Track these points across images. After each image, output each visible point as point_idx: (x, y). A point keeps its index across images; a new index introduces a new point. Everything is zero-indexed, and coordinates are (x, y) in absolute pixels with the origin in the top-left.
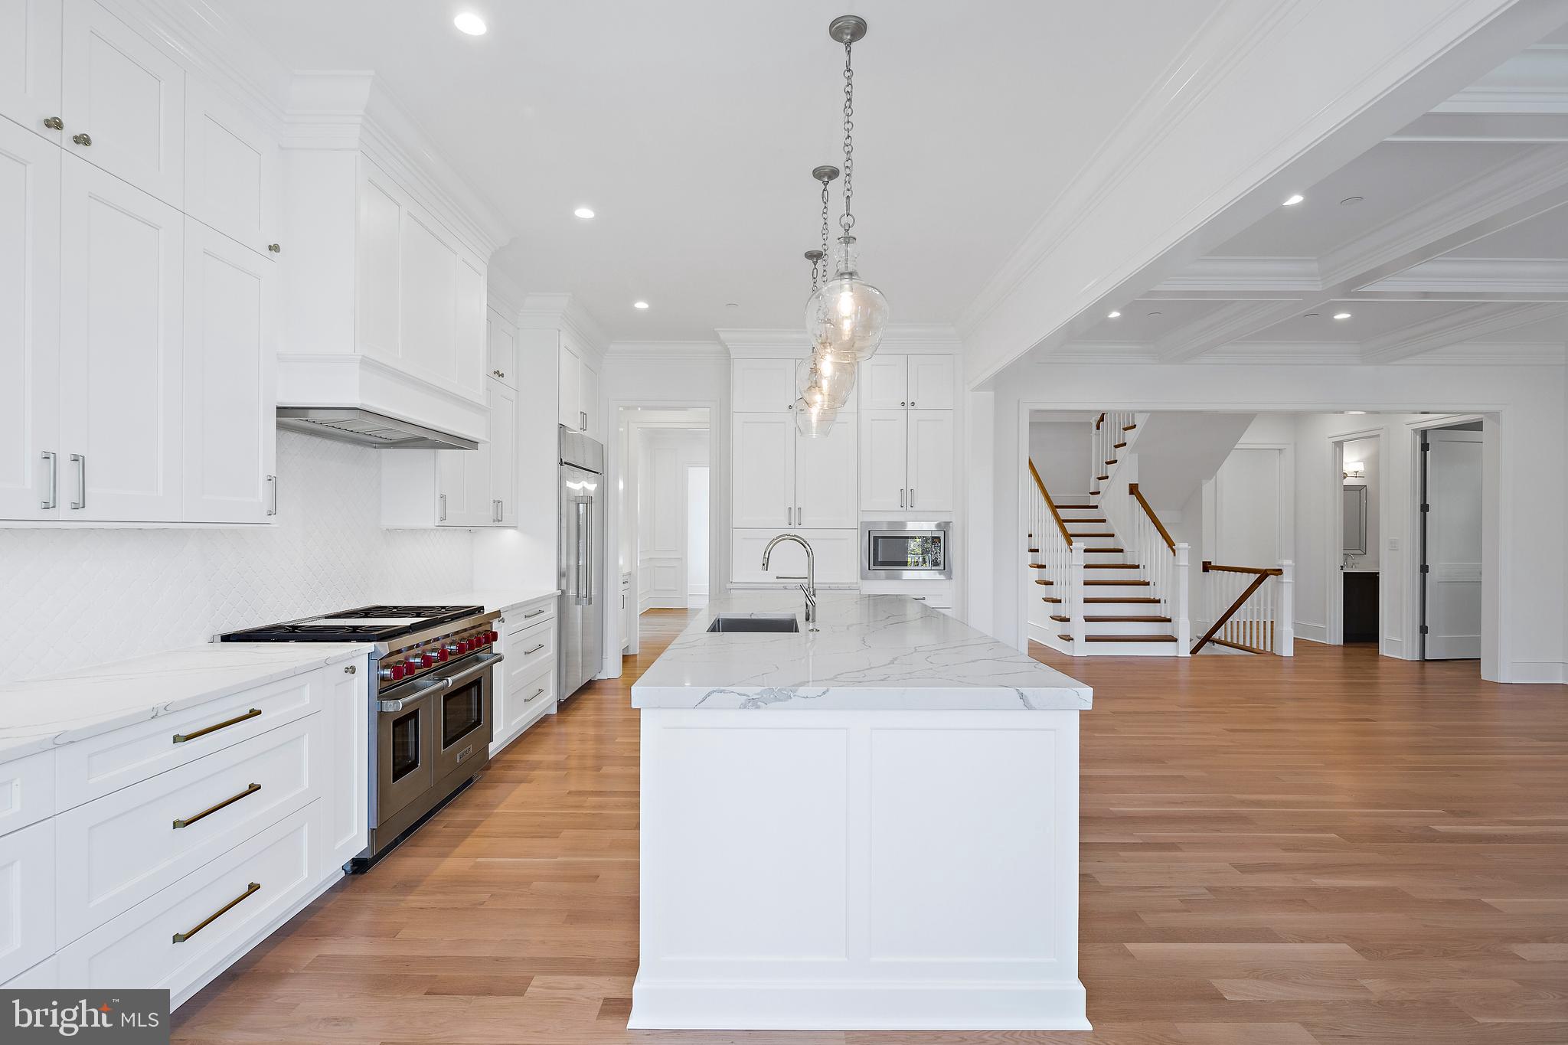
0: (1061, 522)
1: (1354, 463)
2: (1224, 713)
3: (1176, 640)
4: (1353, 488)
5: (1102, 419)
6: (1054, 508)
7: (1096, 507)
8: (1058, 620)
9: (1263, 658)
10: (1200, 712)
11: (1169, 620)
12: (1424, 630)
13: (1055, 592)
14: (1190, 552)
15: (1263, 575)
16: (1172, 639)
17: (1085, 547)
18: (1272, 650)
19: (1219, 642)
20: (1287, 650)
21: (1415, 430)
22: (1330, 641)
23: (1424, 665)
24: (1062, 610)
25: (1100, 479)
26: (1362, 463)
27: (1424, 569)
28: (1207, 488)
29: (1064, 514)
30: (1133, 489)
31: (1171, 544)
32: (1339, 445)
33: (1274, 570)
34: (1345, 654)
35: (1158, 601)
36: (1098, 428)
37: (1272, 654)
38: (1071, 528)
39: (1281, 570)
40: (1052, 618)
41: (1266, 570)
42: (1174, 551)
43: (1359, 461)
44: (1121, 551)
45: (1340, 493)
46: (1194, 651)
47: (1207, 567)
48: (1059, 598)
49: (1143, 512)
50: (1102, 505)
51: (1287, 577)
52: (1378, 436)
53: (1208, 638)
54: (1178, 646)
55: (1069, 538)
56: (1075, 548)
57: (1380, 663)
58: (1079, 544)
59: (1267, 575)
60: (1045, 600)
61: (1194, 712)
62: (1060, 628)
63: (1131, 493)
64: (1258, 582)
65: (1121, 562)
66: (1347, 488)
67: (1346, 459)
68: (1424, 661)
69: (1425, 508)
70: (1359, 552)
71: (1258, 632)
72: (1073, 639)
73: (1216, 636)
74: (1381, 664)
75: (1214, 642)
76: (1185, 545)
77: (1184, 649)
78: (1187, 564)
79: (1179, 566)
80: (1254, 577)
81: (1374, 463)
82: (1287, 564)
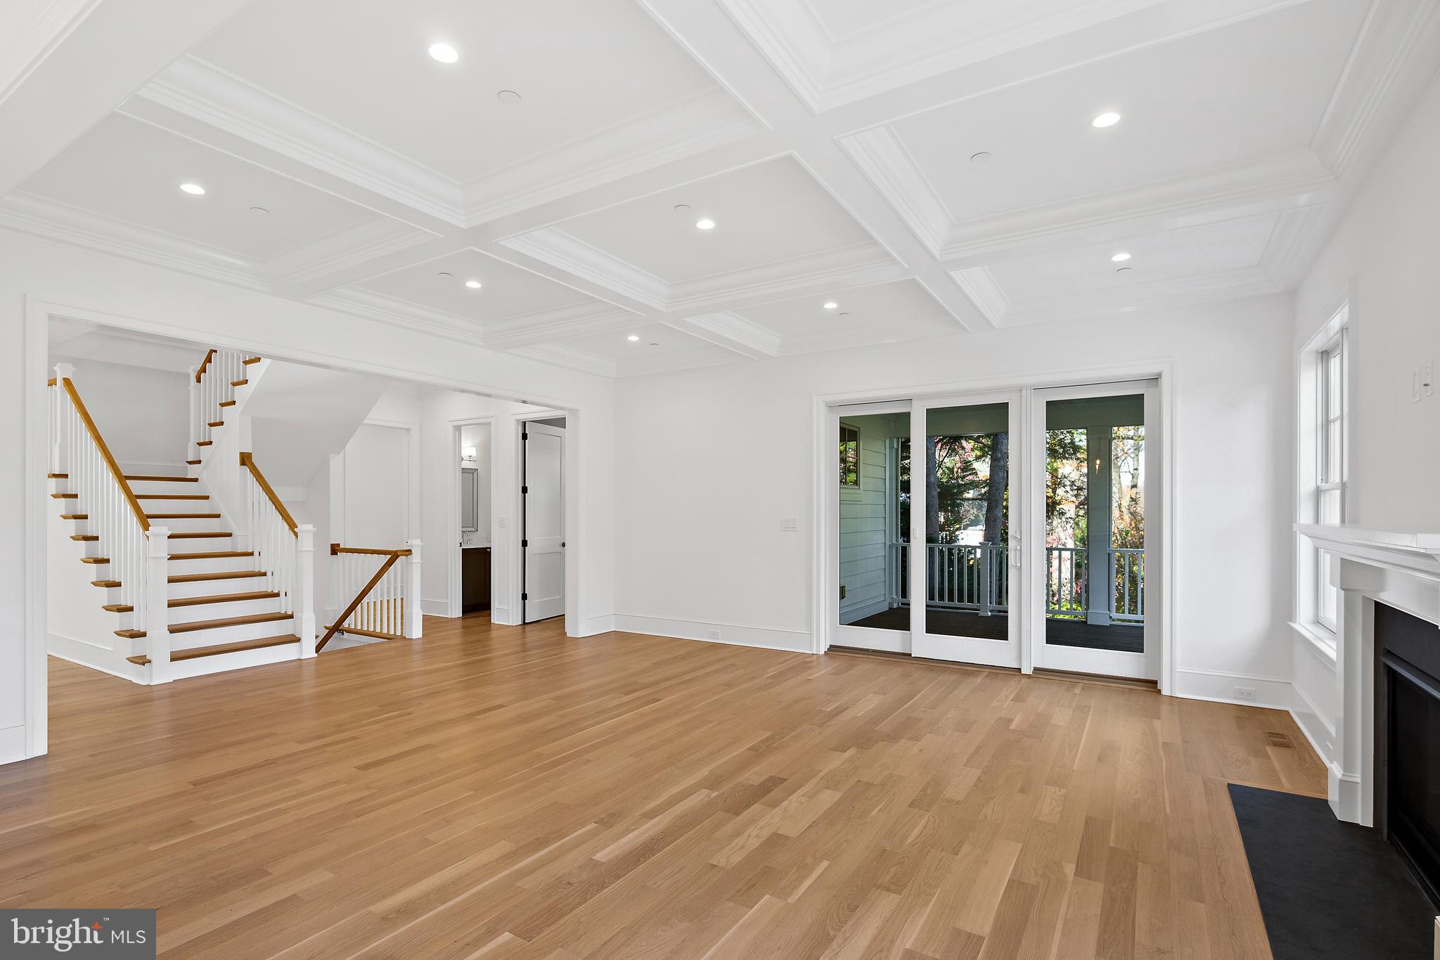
0: (133, 499)
1: (469, 449)
2: (355, 738)
3: (298, 640)
4: (469, 471)
5: (209, 360)
6: (123, 479)
7: (196, 480)
8: (127, 637)
9: (393, 644)
10: (325, 745)
11: (291, 617)
12: (524, 597)
13: (122, 597)
14: (316, 535)
15: (394, 556)
16: (294, 639)
17: (170, 533)
18: (402, 633)
19: (349, 631)
20: (416, 632)
21: (518, 421)
22: (451, 614)
23: (524, 628)
24: (134, 621)
25: (200, 444)
26: (474, 448)
27: (525, 543)
28: (335, 463)
29: (137, 487)
30: (245, 459)
31: (292, 526)
32: (458, 429)
33: (404, 551)
34: (464, 627)
35: (277, 595)
36: (199, 380)
37: (403, 638)
38: (148, 507)
39: (410, 550)
40: (118, 634)
41: (396, 551)
42: (296, 535)
43: (472, 446)
44: (230, 535)
45: (459, 474)
46: (318, 649)
47: (335, 550)
48: (129, 605)
49: (258, 488)
50: (203, 477)
51: (416, 557)
52: (490, 424)
53: (337, 628)
54: (301, 646)
55: (145, 520)
56: (154, 535)
57: (492, 632)
58: (160, 529)
59: (398, 556)
60: (107, 608)
61: (318, 748)
62: (130, 647)
63: (243, 463)
64: (389, 563)
65: (229, 549)
66: (464, 471)
67: (463, 445)
68: (524, 623)
69: (525, 490)
70: (472, 529)
71: (388, 613)
72: (150, 662)
73: (346, 624)
74: (494, 634)
75: (342, 631)
76: (310, 527)
77: (307, 650)
78: (312, 549)
79: (302, 551)
80: (385, 559)
81: (486, 448)
82: (415, 544)
